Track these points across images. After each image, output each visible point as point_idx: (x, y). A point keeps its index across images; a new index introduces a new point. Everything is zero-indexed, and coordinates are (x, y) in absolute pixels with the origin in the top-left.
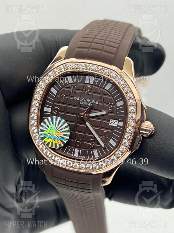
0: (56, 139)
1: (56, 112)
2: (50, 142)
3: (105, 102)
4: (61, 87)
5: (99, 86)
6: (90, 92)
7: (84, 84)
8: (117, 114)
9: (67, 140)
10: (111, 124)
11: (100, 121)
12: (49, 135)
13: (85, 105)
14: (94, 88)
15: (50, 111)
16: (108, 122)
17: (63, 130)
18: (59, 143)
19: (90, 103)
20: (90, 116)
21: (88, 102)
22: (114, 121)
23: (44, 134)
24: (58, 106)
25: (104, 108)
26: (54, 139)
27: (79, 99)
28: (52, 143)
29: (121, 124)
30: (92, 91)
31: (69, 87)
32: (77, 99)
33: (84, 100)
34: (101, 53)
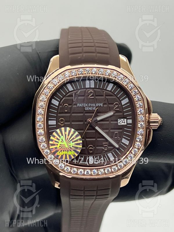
0: (69, 151)
1: (62, 124)
2: (63, 154)
3: (109, 103)
4: (62, 97)
5: (101, 88)
6: (93, 96)
7: (85, 90)
8: (124, 113)
9: (81, 149)
10: (119, 123)
11: (108, 122)
12: (61, 148)
13: (91, 110)
14: (96, 91)
15: (55, 124)
16: (117, 122)
17: (74, 140)
18: (73, 154)
19: (95, 107)
20: (98, 120)
21: (92, 107)
22: (122, 120)
23: (56, 148)
24: (62, 117)
25: (110, 110)
26: (67, 151)
27: (83, 105)
28: (66, 155)
29: (130, 121)
30: (94, 95)
31: (70, 95)
32: (81, 105)
33: (88, 105)
34: (96, 56)
